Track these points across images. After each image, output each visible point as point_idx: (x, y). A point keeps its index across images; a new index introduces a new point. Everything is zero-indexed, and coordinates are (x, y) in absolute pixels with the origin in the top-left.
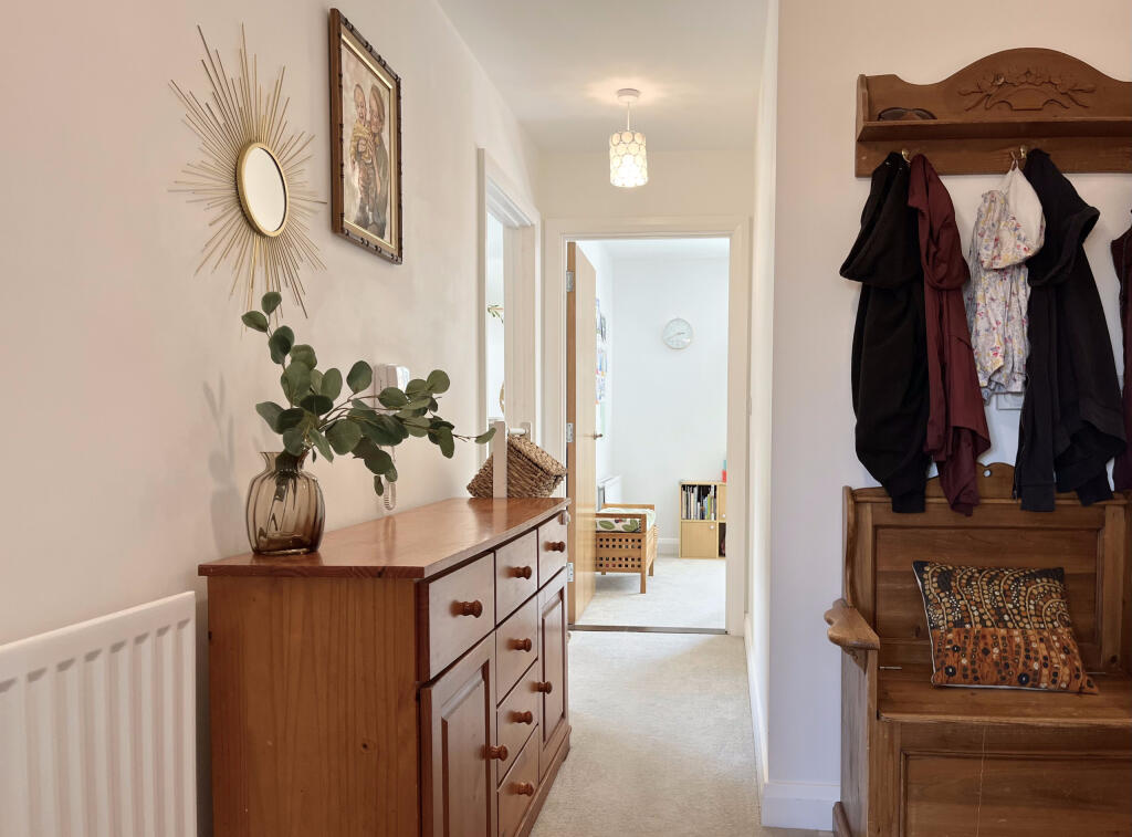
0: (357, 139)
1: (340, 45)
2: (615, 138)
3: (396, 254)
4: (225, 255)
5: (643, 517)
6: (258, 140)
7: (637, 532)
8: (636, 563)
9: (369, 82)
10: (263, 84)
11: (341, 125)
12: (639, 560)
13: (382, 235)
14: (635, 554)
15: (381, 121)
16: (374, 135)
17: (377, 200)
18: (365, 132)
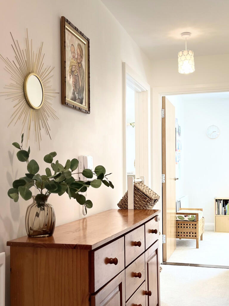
0: (72, 66)
1: (65, 30)
2: (180, 53)
3: (87, 110)
4: (19, 118)
5: (197, 215)
6: (32, 72)
7: (194, 221)
8: (194, 235)
9: (77, 42)
10: (35, 50)
11: (65, 62)
12: (196, 233)
13: (81, 103)
14: (194, 231)
15: (82, 57)
16: (79, 63)
17: (80, 89)
18: (75, 63)
